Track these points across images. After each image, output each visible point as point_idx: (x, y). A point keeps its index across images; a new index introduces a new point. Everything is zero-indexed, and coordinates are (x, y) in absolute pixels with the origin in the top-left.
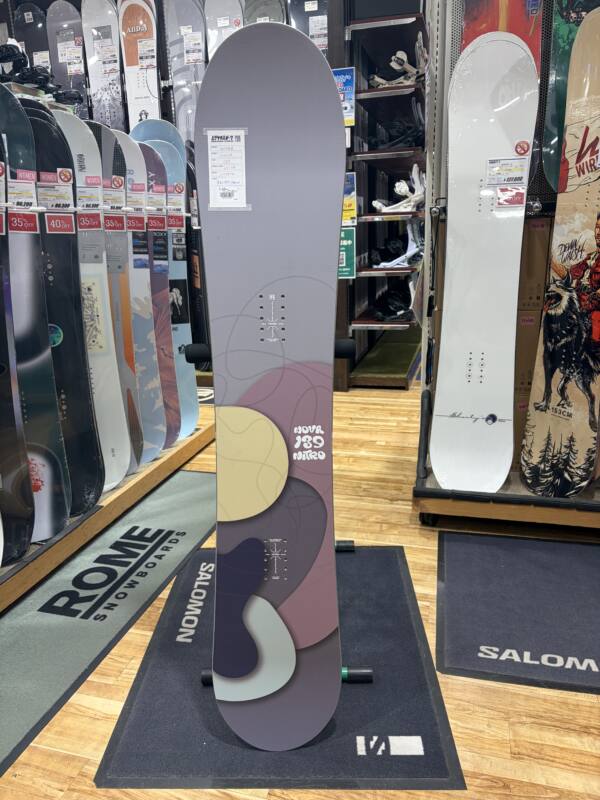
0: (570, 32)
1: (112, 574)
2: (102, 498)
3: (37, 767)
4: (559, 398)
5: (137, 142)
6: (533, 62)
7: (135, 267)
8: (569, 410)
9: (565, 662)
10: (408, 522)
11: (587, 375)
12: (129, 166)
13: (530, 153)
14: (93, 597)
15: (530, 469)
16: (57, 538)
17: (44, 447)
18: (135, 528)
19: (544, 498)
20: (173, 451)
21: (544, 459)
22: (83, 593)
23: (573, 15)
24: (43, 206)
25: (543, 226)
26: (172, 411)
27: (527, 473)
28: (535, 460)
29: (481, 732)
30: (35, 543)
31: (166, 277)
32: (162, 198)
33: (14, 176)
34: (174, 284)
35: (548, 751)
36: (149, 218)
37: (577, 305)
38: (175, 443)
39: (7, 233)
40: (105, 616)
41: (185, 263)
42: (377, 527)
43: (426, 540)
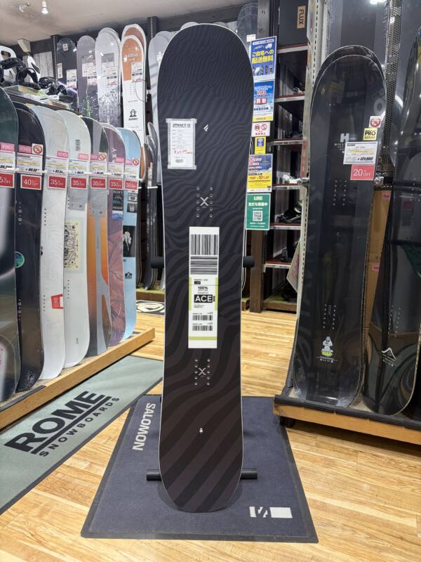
26: (120, 320)
31: (121, 223)
32: (121, 167)
34: (126, 229)
36: (109, 181)
38: (118, 343)
41: (136, 214)
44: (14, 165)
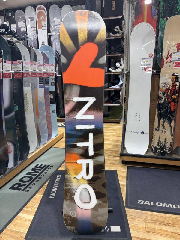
0: (165, 23)
1: (31, 178)
2: (29, 155)
3: (8, 235)
4: (162, 127)
5: (41, 52)
6: (154, 31)
7: (40, 88)
8: (165, 130)
9: (163, 205)
10: (118, 163)
11: (170, 120)
12: (38, 58)
13: (153, 57)
14: (26, 185)
15: (154, 147)
16: (15, 167)
17: (12, 140)
18: (38, 164)
19: (158, 156)
20: (50, 141)
21: (158, 145)
22: (22, 184)
23: (165, 18)
24: (13, 70)
25: (157, 77)
26: (50, 130)
27: (153, 149)
28: (156, 145)
29: (138, 225)
30: (9, 169)
31: (49, 90)
32: (48, 68)
33: (5, 62)
34: (51, 92)
35: (156, 230)
36: (44, 73)
37: (167, 100)
38: (51, 139)
39: (3, 78)
40: (29, 191)
41: (54, 86)
42: (109, 165)
43: (123, 168)
44: (11, 69)
